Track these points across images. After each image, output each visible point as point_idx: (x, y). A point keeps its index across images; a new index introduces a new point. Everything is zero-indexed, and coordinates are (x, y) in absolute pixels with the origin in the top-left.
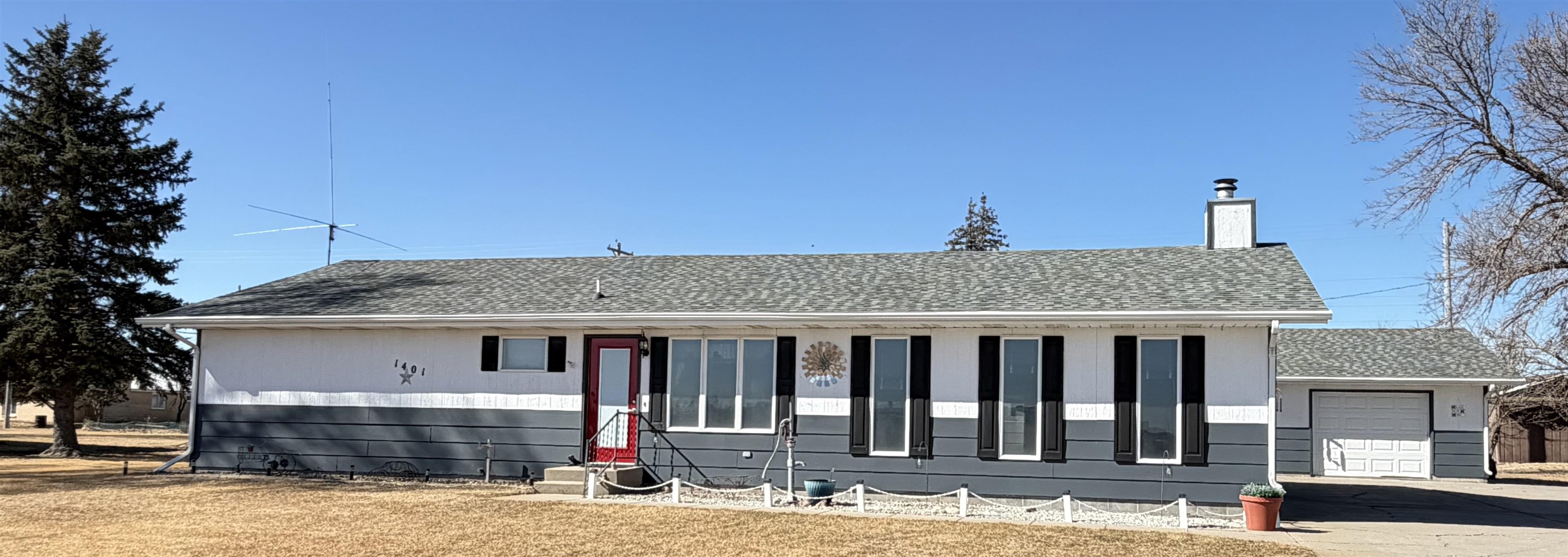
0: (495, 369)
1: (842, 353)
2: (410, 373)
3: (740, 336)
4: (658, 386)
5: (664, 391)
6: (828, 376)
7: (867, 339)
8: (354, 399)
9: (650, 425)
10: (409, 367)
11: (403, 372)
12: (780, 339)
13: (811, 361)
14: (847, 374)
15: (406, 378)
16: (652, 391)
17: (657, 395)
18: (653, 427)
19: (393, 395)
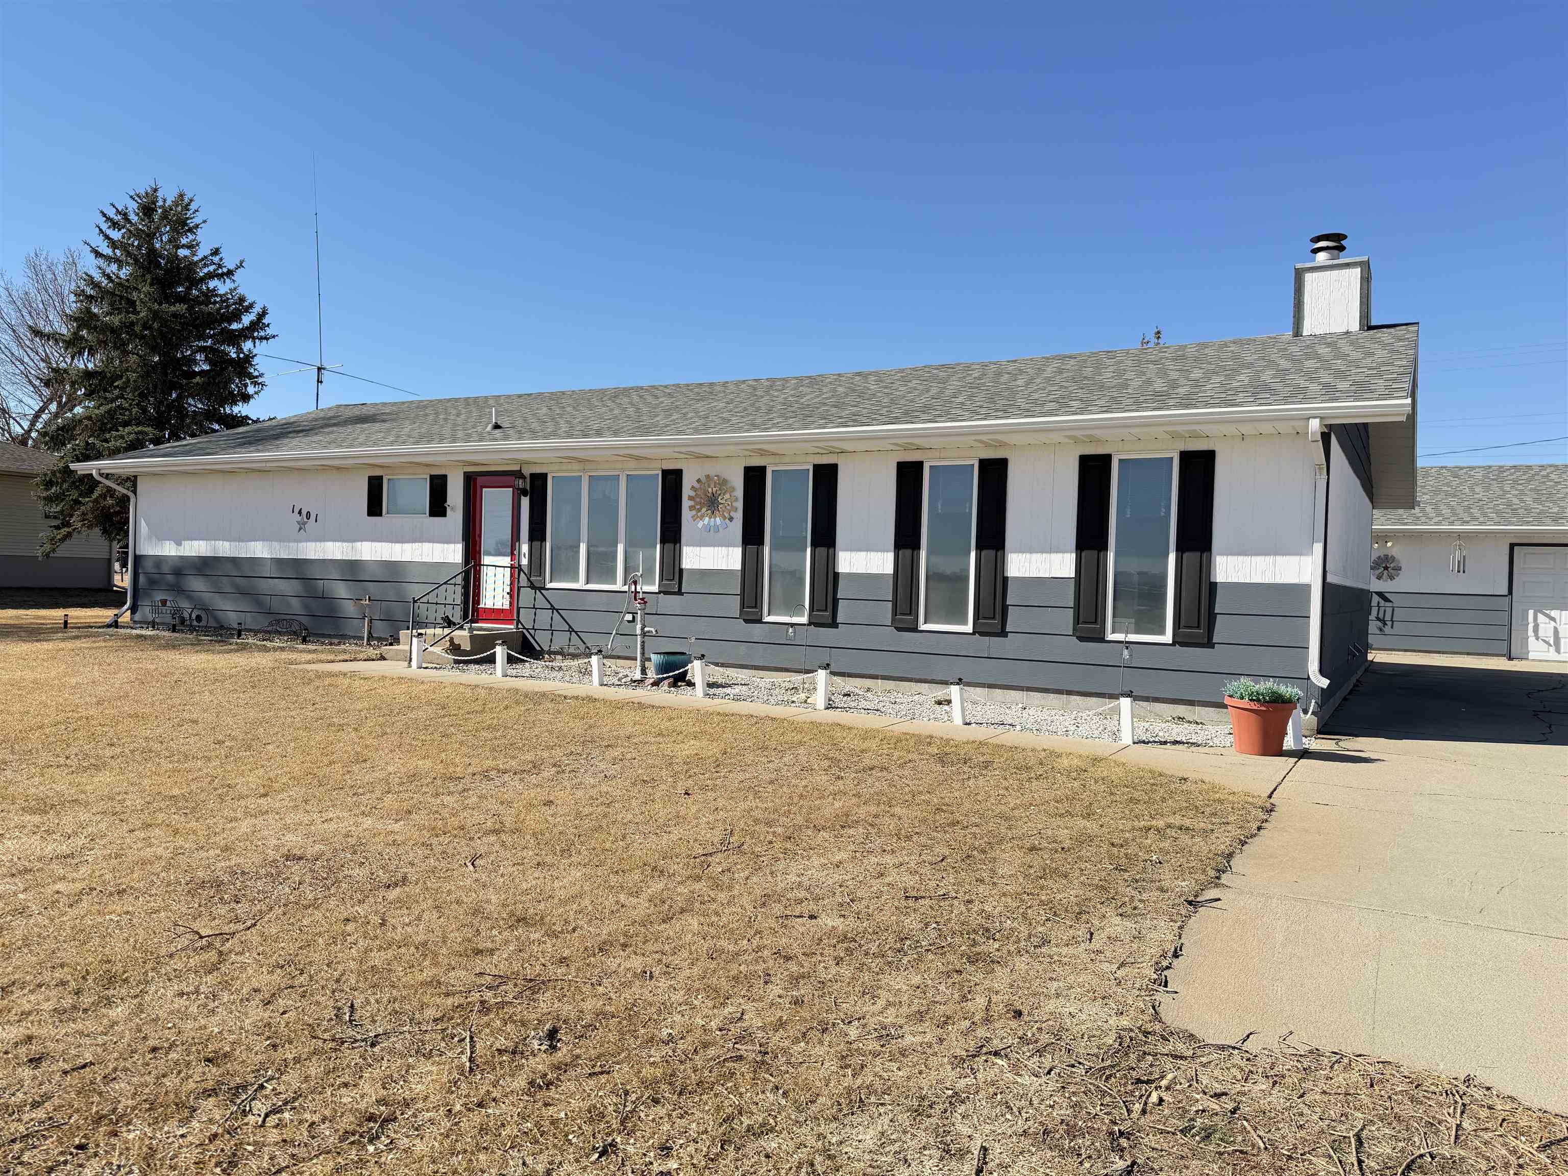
0: (380, 515)
1: (734, 489)
2: (305, 520)
3: (623, 470)
4: (538, 533)
5: (543, 539)
6: (718, 519)
7: (762, 470)
8: (259, 550)
9: (528, 579)
10: (304, 513)
11: (299, 518)
12: (665, 473)
13: (698, 500)
14: (739, 516)
15: (302, 526)
16: (531, 539)
17: (536, 544)
18: (532, 583)
19: (291, 544)
